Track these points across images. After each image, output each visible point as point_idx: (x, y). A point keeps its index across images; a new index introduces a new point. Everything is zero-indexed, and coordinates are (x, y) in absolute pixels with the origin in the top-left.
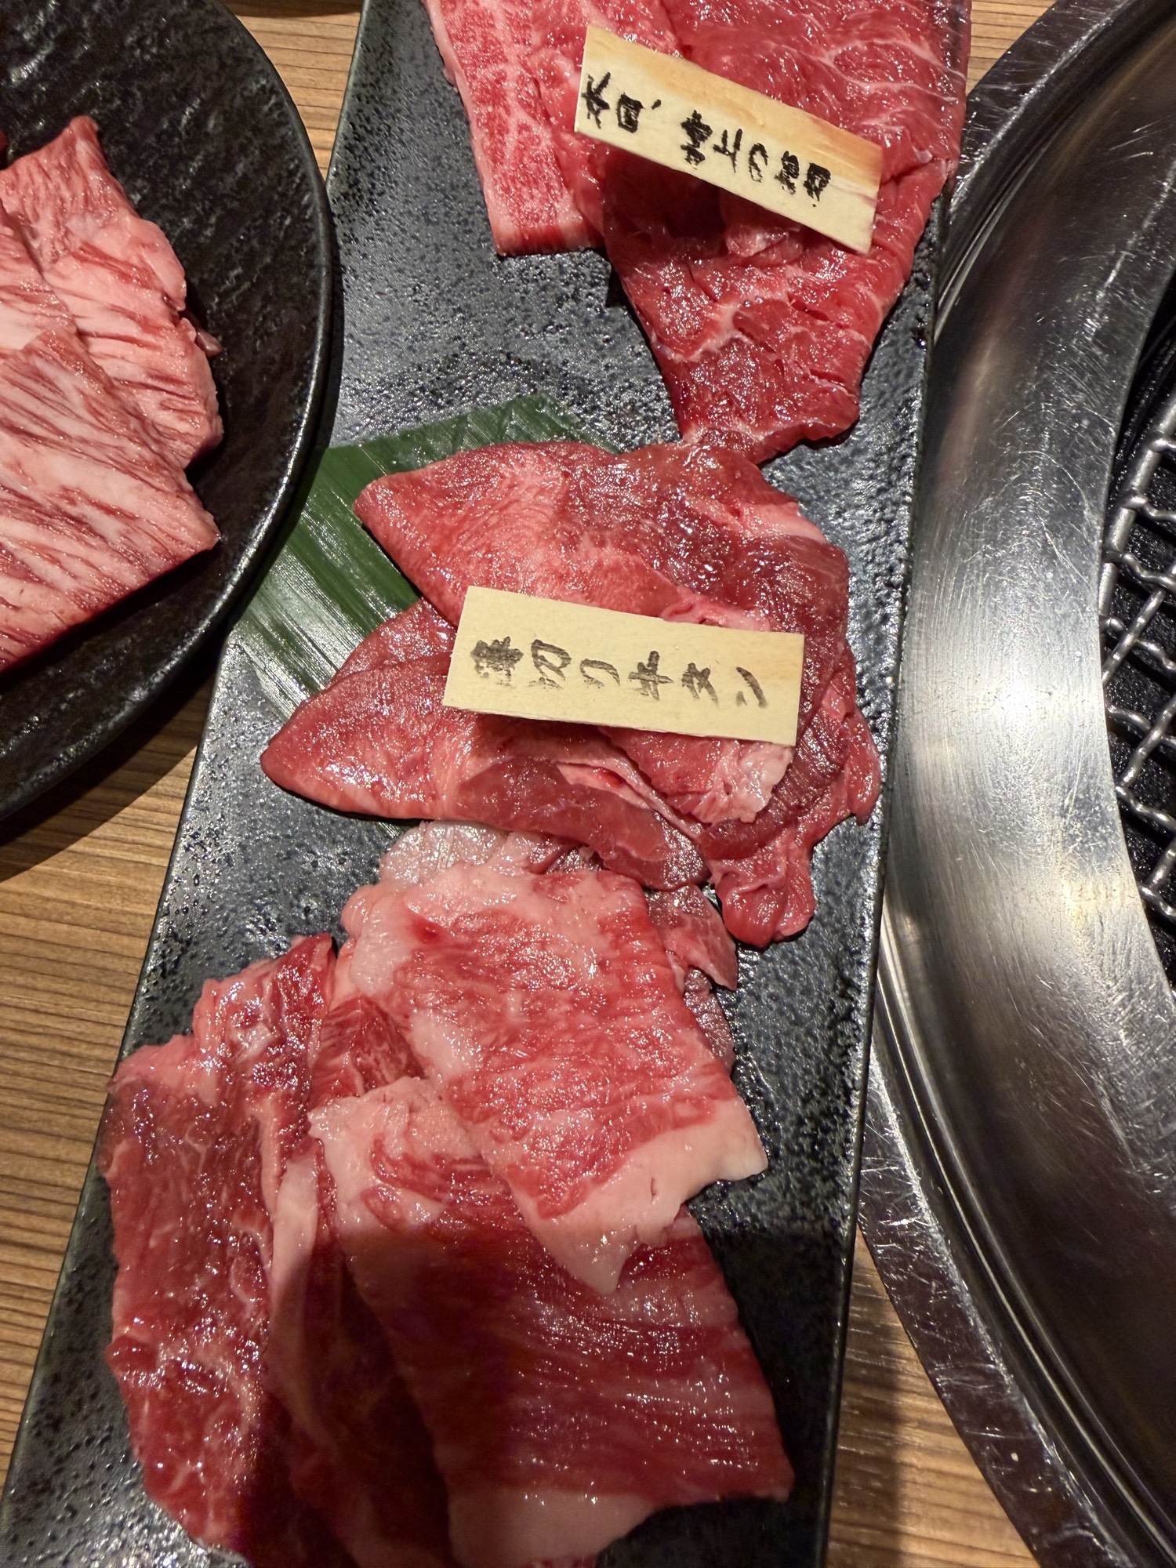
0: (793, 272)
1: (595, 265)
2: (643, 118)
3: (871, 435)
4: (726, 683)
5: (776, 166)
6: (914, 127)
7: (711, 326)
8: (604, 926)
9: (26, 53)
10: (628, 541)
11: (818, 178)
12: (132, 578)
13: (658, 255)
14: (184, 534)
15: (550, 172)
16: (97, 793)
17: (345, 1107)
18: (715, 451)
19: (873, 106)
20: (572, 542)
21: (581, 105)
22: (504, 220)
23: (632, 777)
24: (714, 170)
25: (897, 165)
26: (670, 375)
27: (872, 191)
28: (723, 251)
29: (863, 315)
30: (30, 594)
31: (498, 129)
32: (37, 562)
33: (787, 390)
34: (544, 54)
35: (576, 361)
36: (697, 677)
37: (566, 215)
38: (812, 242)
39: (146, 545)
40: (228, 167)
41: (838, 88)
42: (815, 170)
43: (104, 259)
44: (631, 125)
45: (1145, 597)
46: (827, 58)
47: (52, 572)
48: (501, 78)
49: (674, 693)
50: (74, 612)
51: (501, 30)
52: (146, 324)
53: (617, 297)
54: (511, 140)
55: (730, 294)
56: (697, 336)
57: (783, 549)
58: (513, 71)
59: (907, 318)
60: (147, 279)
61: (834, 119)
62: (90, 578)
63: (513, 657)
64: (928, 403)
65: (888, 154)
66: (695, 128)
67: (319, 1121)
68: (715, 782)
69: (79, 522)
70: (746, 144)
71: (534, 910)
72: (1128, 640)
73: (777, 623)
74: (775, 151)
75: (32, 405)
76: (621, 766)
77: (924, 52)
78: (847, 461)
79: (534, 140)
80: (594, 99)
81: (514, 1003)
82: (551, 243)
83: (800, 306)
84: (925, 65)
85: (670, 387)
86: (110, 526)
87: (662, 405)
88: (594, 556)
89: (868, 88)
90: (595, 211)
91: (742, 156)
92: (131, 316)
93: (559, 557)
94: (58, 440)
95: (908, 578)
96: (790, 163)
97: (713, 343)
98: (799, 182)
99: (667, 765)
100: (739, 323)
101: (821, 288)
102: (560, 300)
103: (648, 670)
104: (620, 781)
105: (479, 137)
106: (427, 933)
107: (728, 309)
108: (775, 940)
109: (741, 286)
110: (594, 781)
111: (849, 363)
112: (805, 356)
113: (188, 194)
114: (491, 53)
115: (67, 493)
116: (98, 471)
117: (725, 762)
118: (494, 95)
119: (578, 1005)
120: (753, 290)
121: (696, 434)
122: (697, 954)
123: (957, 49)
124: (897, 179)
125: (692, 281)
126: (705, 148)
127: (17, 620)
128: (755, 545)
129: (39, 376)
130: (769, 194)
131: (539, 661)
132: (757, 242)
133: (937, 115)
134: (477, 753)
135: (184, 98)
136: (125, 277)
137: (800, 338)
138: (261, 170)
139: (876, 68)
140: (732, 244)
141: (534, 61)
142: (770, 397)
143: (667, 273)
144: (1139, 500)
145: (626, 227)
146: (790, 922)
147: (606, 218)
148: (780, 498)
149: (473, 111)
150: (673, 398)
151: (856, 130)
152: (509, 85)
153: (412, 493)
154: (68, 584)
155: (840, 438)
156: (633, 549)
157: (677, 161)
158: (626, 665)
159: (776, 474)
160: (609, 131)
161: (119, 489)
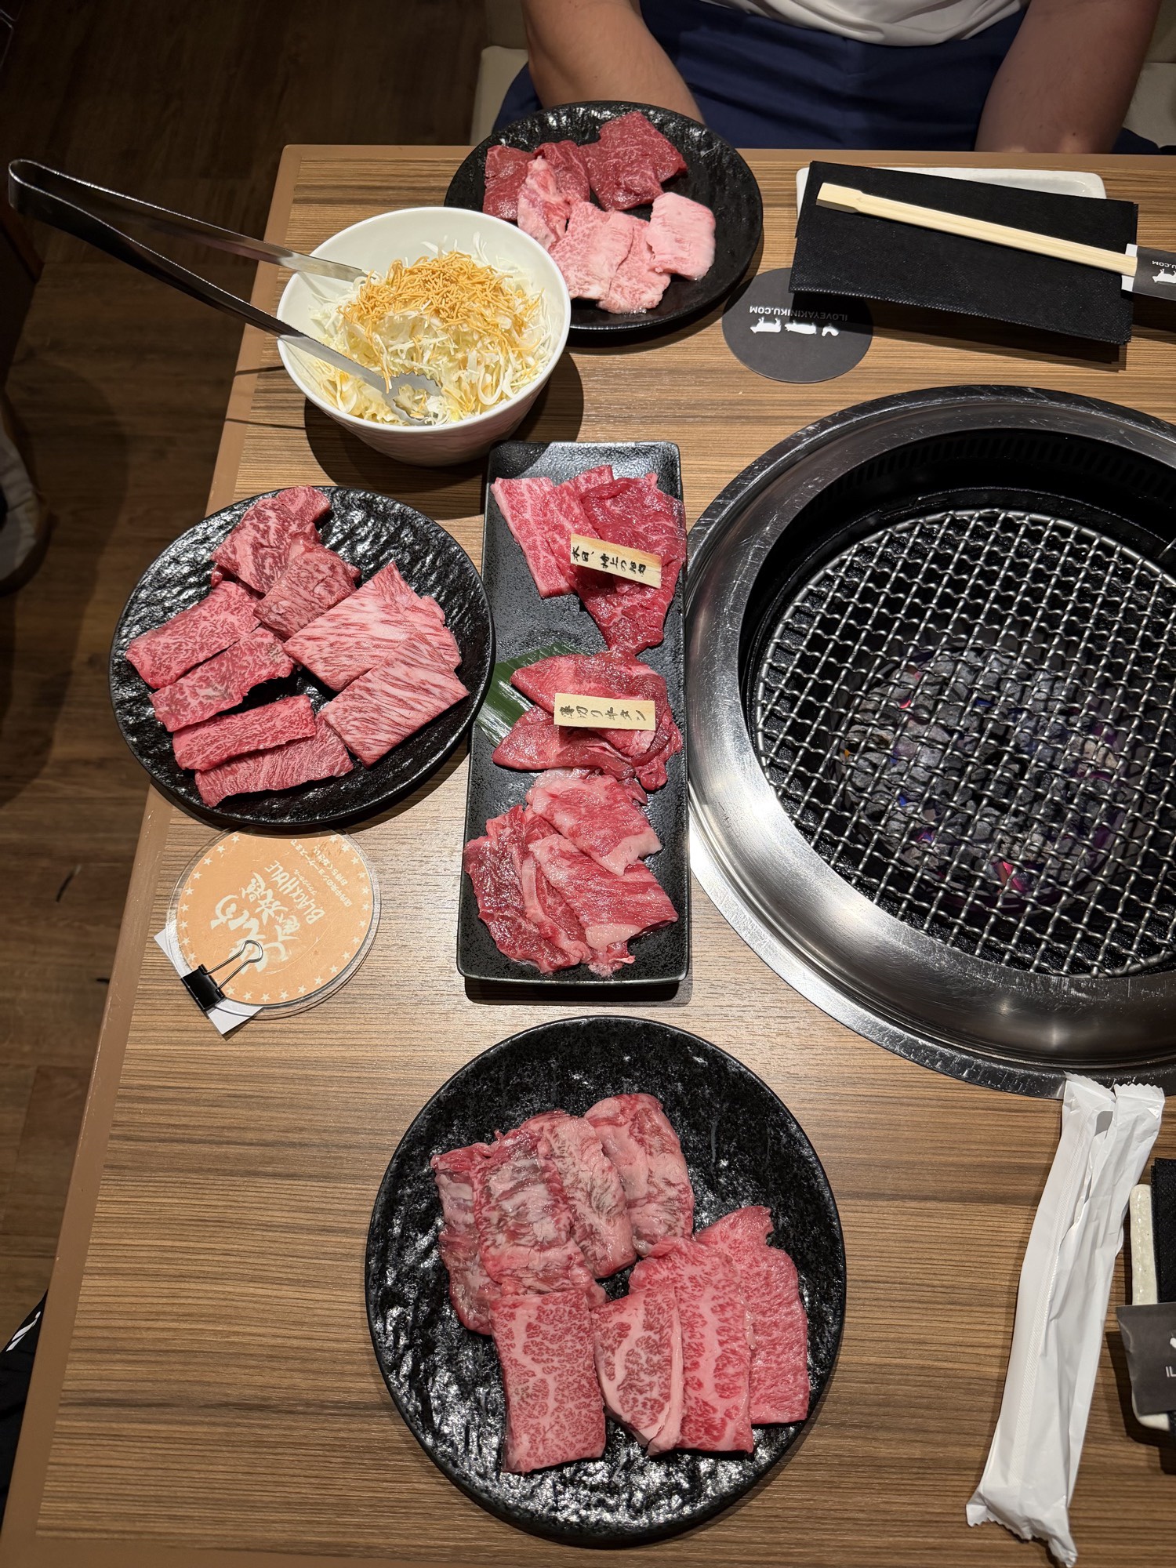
0: (638, 596)
1: (574, 599)
2: (589, 557)
3: (669, 643)
4: (633, 715)
5: (629, 566)
6: (671, 549)
7: (615, 614)
8: (606, 788)
9: (362, 540)
10: (598, 680)
11: (642, 567)
12: (445, 706)
13: (596, 595)
14: (460, 691)
15: (556, 570)
16: (429, 782)
17: (539, 842)
18: (621, 652)
19: (657, 543)
20: (581, 683)
21: (572, 556)
22: (544, 588)
23: (608, 747)
24: (611, 569)
25: (666, 561)
26: (603, 631)
27: (660, 570)
28: (616, 592)
29: (661, 607)
30: (413, 714)
31: (536, 558)
32: (413, 704)
33: (641, 632)
34: (550, 533)
35: (572, 629)
36: (625, 713)
37: (563, 584)
38: (643, 587)
39: (448, 695)
40: (447, 576)
41: (645, 538)
42: (641, 566)
43: (420, 610)
44: (586, 560)
45: (774, 692)
46: (641, 530)
47: (419, 707)
48: (534, 541)
49: (618, 718)
50: (427, 718)
51: (533, 526)
52: (436, 629)
53: (583, 608)
54: (542, 561)
55: (620, 604)
56: (611, 618)
57: (645, 678)
58: (539, 539)
59: (675, 607)
60: (434, 615)
61: (645, 549)
62: (431, 708)
63: (572, 711)
64: (685, 632)
65: (663, 558)
66: (604, 558)
67: (531, 847)
68: (634, 742)
69: (427, 691)
70: (620, 561)
71: (584, 787)
72: (769, 707)
73: (647, 698)
74: (629, 562)
75: (412, 655)
76: (605, 745)
77: (671, 524)
78: (662, 652)
79: (549, 561)
80: (575, 553)
81: (583, 810)
82: (559, 593)
83: (642, 606)
84: (672, 528)
85: (604, 634)
86: (436, 691)
87: (602, 640)
88: (588, 686)
89: (655, 538)
90: (574, 583)
91: (619, 564)
92: (431, 627)
93: (577, 687)
94: (421, 665)
95: (685, 683)
96: (633, 564)
97: (616, 620)
98: (637, 570)
99: (619, 739)
100: (623, 613)
101: (647, 600)
102: (564, 611)
103: (611, 712)
104: (605, 749)
105: (530, 561)
106: (554, 796)
107: (620, 609)
108: (657, 790)
109: (623, 602)
110: (597, 750)
111: (659, 622)
112: (645, 621)
113: (432, 586)
114: (530, 533)
115: (423, 682)
116: (432, 674)
117: (636, 737)
118: (534, 547)
119: (602, 808)
120: (626, 602)
121: (614, 648)
122: (634, 794)
123: (682, 522)
124: (667, 565)
125: (607, 601)
126: (608, 563)
127: (410, 722)
128: (637, 677)
129: (414, 647)
130: (628, 574)
131: (579, 712)
132: (626, 588)
133: (677, 544)
134: (561, 746)
135: (426, 554)
136: (428, 615)
137: (643, 616)
138: (459, 577)
139: (657, 530)
140: (618, 590)
141: (547, 536)
142: (636, 635)
143: (599, 600)
144: (770, 661)
145: (585, 587)
146: (661, 782)
147: (578, 584)
148: (643, 663)
149: (528, 553)
150: (606, 639)
151: (652, 552)
152: (538, 543)
153: (528, 673)
154: (424, 710)
155: (660, 645)
156: (599, 683)
157: (600, 568)
158: (604, 712)
159: (641, 658)
160: (580, 562)
161: (439, 679)
